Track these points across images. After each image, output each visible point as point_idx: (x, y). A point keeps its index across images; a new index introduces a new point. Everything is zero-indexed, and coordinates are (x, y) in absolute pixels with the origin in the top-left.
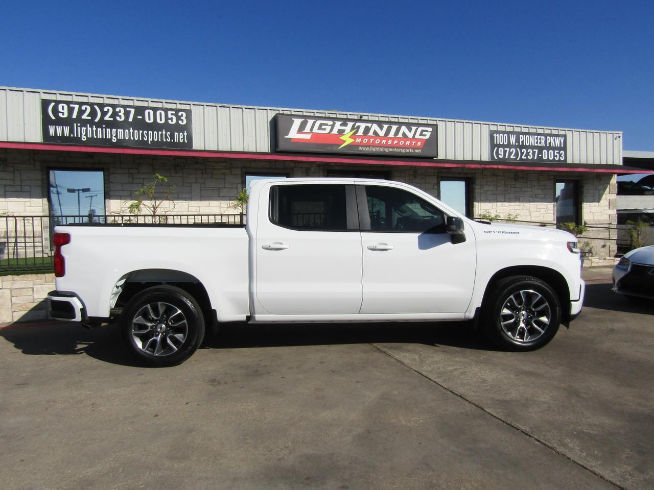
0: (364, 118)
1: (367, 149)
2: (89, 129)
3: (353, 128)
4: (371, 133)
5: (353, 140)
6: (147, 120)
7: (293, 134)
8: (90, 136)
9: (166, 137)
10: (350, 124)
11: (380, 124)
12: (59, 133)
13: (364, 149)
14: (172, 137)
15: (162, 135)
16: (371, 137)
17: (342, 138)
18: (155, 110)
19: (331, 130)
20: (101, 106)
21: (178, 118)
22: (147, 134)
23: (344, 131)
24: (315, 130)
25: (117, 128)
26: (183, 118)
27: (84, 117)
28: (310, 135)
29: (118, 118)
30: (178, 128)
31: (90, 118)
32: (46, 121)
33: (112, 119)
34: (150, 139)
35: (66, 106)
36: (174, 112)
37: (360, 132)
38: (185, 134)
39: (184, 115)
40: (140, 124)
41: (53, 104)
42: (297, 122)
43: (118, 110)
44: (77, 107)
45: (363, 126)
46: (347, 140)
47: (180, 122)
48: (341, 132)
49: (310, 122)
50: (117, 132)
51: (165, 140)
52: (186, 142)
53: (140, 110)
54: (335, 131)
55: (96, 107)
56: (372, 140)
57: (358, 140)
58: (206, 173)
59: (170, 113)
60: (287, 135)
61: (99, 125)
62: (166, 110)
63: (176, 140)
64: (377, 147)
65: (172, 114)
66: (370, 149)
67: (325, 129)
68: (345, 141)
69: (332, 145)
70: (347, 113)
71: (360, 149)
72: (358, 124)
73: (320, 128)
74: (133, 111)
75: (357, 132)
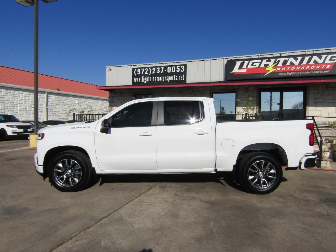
0: (283, 55)
1: (285, 74)
2: (147, 78)
3: (275, 62)
4: (288, 64)
5: (274, 70)
6: (168, 72)
7: (236, 70)
8: (147, 81)
9: (175, 78)
10: (273, 60)
11: (295, 57)
12: (137, 81)
13: (282, 74)
14: (178, 78)
15: (174, 77)
16: (288, 66)
17: (267, 69)
18: (171, 66)
19: (260, 65)
20: (152, 68)
21: (181, 69)
22: (168, 78)
23: (268, 65)
24: (249, 66)
25: (157, 77)
26: (183, 69)
27: (146, 73)
28: (246, 69)
29: (157, 72)
30: (180, 74)
31: (147, 73)
32: (134, 77)
33: (155, 73)
34: (169, 80)
35: (140, 70)
36: (179, 67)
37: (280, 64)
38: (183, 76)
39: (183, 67)
40: (165, 74)
41: (136, 69)
42: (238, 63)
43: (157, 69)
44: (143, 69)
45: (282, 60)
46: (270, 69)
47: (181, 71)
48: (266, 66)
49: (246, 62)
50: (156, 78)
51: (175, 80)
52: (184, 79)
53: (166, 68)
54: (262, 66)
55: (150, 68)
56: (288, 68)
57: (278, 69)
58: (193, 94)
59: (177, 67)
60: (232, 71)
61: (150, 76)
62: (176, 66)
63: (179, 79)
64: (293, 72)
65: (178, 68)
66: (287, 73)
67: (255, 65)
68: (269, 71)
69: (260, 74)
70: (273, 53)
71: (280, 74)
72: (278, 59)
73: (252, 65)
74: (163, 68)
75: (278, 64)
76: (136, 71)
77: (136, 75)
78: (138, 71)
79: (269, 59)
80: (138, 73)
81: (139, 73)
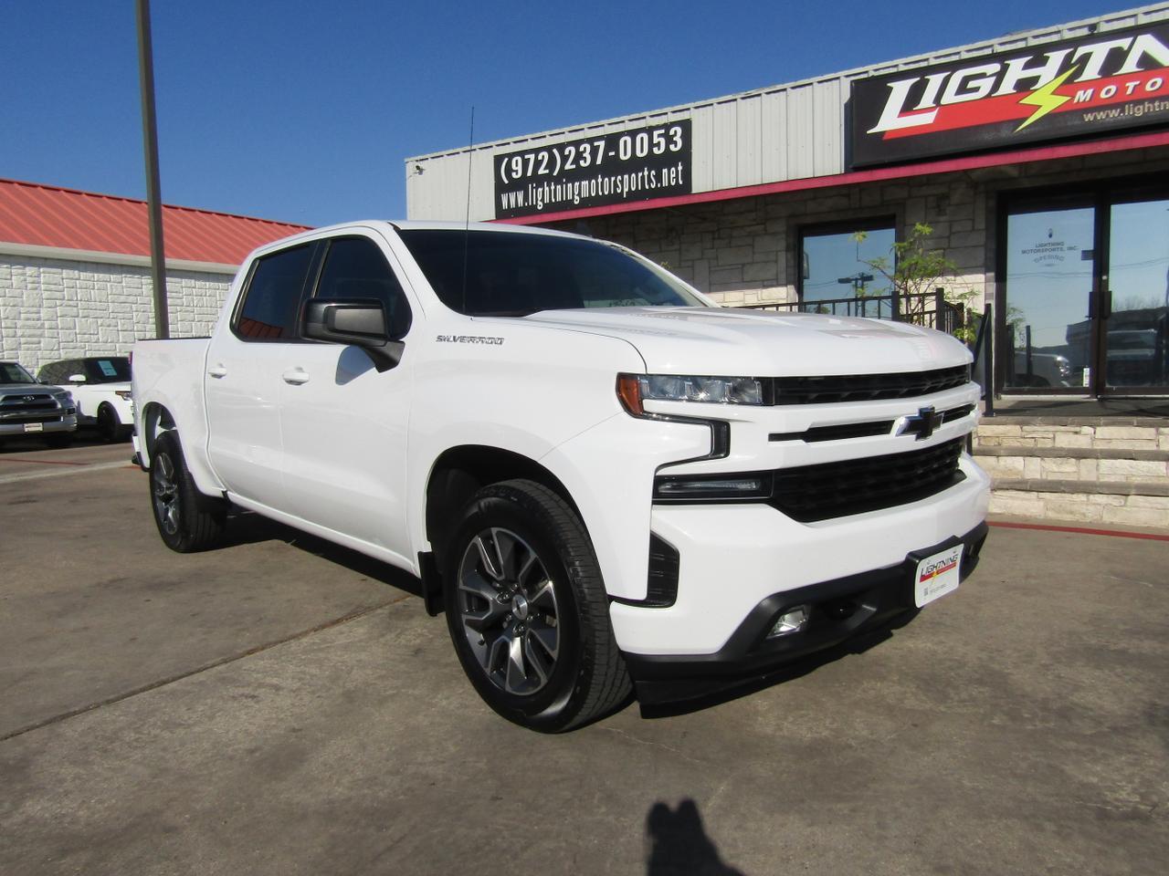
0: (1104, 28)
1: (1114, 113)
2: (547, 189)
3: (1065, 65)
4: (1130, 65)
5: (1066, 99)
6: (622, 157)
7: (891, 120)
8: (547, 201)
9: (650, 181)
10: (1056, 58)
12: (513, 205)
13: (1101, 116)
14: (659, 178)
15: (643, 177)
16: (1130, 76)
17: (1028, 100)
18: (633, 134)
19: (996, 86)
20: (561, 147)
21: (669, 140)
22: (622, 182)
23: (1035, 80)
24: (950, 97)
25: (580, 180)
26: (678, 139)
27: (542, 171)
28: (936, 112)
29: (582, 163)
30: (669, 159)
31: (547, 171)
32: (500, 188)
33: (574, 166)
34: (626, 190)
35: (519, 159)
36: (663, 131)
37: (1092, 72)
38: (680, 168)
39: (679, 130)
40: (613, 167)
41: (506, 159)
42: (900, 90)
43: (582, 149)
44: (532, 157)
45: (1099, 52)
46: (1045, 100)
47: (672, 147)
48: (1025, 86)
49: (935, 81)
50: (580, 186)
51: (647, 187)
52: (681, 182)
53: (612, 141)
54: (1007, 87)
55: (555, 151)
56: (1131, 85)
57: (1083, 96)
58: (719, 238)
59: (656, 133)
60: (875, 123)
61: (558, 180)
62: (650, 130)
63: (665, 183)
64: (1152, 100)
65: (659, 136)
66: (1123, 111)
67: (976, 89)
68: (1038, 107)
69: (995, 126)
70: (1060, 27)
71: (1089, 117)
72: (1081, 51)
73: (962, 89)
74: (602, 144)
75: (1079, 73)
76: (509, 164)
77: (506, 182)
78: (514, 167)
79: (1037, 56)
80: (514, 175)
81: (517, 171)
